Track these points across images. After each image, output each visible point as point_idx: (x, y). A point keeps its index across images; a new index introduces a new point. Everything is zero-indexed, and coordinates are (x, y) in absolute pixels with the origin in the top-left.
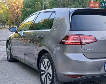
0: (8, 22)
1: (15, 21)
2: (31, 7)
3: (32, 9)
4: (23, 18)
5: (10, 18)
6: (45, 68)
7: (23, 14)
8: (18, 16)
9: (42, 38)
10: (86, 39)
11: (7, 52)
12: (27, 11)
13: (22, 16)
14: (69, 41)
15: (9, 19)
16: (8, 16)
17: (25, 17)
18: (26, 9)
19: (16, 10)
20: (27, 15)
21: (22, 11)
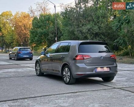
0: (13, 44)
1: (22, 43)
2: (42, 28)
3: (42, 29)
4: (33, 40)
5: (15, 39)
6: (66, 73)
7: (33, 35)
8: (26, 38)
9: (64, 57)
10: (86, 57)
11: (36, 69)
12: (37, 32)
13: (31, 37)
14: (78, 58)
15: (14, 41)
16: (14, 38)
17: (34, 39)
18: (35, 30)
19: (23, 31)
20: (37, 37)
21: (32, 33)
